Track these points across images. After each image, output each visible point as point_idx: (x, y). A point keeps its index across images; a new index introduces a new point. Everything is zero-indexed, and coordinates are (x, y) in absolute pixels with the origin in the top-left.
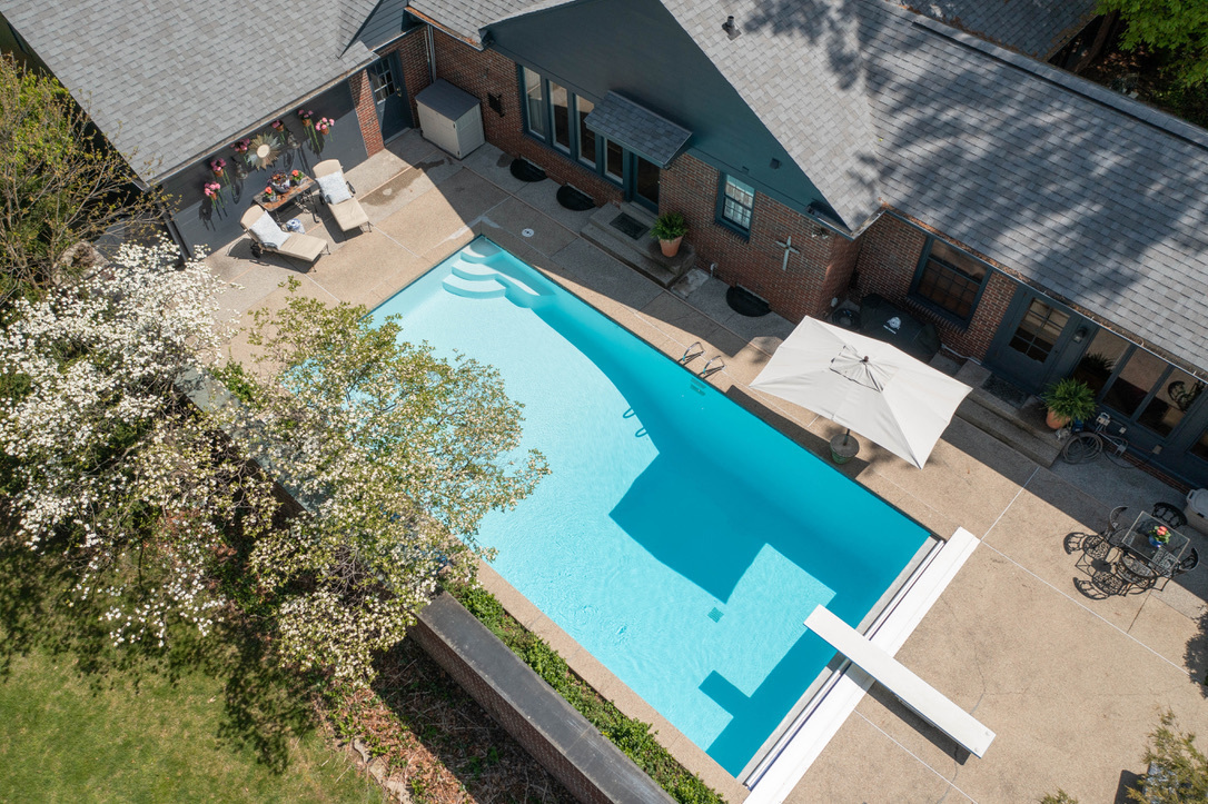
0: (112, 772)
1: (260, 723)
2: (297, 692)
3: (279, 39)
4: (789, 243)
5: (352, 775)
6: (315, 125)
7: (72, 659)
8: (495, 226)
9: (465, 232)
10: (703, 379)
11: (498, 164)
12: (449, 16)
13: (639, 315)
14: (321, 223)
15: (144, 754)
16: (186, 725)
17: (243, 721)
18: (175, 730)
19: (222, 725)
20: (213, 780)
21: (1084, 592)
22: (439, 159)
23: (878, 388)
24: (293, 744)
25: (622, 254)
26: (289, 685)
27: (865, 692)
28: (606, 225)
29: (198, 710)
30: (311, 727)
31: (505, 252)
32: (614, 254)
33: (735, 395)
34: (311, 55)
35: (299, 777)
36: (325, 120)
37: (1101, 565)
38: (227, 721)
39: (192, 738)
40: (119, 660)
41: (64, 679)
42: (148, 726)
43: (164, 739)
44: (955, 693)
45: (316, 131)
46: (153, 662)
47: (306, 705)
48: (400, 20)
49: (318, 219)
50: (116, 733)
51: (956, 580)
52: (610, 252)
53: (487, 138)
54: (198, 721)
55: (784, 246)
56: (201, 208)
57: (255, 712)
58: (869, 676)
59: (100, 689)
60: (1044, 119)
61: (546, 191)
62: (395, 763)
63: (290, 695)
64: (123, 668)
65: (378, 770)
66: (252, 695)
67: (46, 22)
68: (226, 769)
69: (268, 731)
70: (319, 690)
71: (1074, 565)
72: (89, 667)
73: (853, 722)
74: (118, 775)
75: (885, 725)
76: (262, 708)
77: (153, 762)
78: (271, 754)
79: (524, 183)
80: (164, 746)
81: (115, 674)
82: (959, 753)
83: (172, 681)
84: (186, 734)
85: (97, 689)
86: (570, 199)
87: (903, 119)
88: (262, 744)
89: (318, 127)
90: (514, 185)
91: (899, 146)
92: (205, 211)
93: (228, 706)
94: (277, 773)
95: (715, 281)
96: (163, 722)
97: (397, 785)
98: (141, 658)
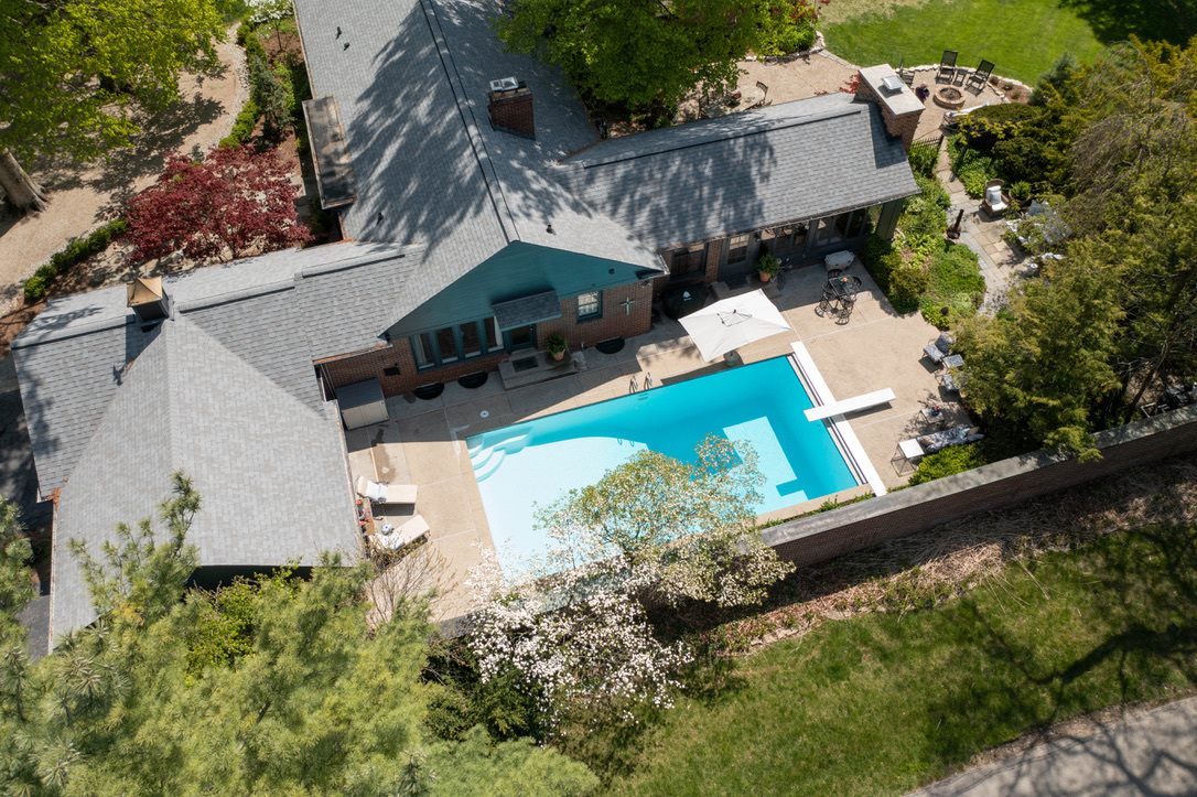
0: (700, 775)
1: (716, 686)
2: (707, 662)
4: (628, 300)
5: (766, 652)
7: (619, 780)
8: (466, 427)
9: (458, 445)
10: (649, 390)
11: (409, 402)
12: (348, 346)
13: (586, 394)
14: (385, 518)
15: (701, 753)
16: (696, 726)
17: (710, 694)
18: (696, 732)
19: (706, 706)
20: (734, 721)
21: (842, 324)
22: (377, 431)
23: (750, 316)
24: (736, 673)
25: (539, 379)
26: (702, 664)
27: (846, 422)
28: (514, 374)
29: (690, 716)
30: (730, 662)
32: (534, 383)
33: (667, 382)
35: (755, 677)
37: (835, 311)
38: (705, 703)
39: (704, 725)
40: (635, 751)
41: (629, 787)
42: (685, 746)
43: (698, 739)
44: (863, 392)
46: (647, 732)
47: (717, 660)
49: (380, 517)
50: (680, 765)
51: (814, 360)
52: (531, 384)
53: (386, 396)
54: (697, 718)
55: (625, 304)
57: (707, 686)
58: (840, 415)
59: (648, 767)
60: (674, 169)
61: (453, 392)
62: (771, 629)
63: (707, 666)
64: (641, 750)
65: (769, 638)
66: (697, 684)
67: (215, 546)
68: (732, 712)
69: (722, 683)
70: (713, 649)
71: (829, 320)
72: (630, 770)
73: (857, 433)
74: (704, 772)
75: (864, 423)
76: (706, 682)
77: (708, 750)
78: (735, 686)
79: (439, 397)
80: (702, 741)
81: (643, 757)
82: (885, 406)
83: (664, 725)
84: (701, 727)
85: (647, 769)
86: (474, 381)
87: (622, 211)
88: (728, 688)
90: (435, 403)
91: (632, 224)
93: (697, 699)
94: (747, 687)
95: (587, 351)
96: (687, 737)
97: (782, 633)
98: (641, 738)
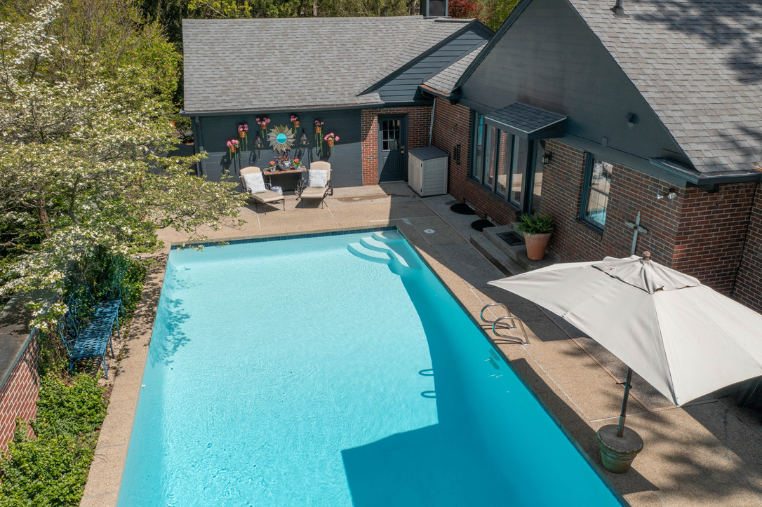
3: (325, 77)
4: (638, 222)
6: (325, 136)
8: (409, 223)
9: (383, 221)
11: (446, 203)
22: (407, 194)
31: (405, 240)
34: (340, 89)
36: (332, 134)
45: (324, 140)
48: (414, 92)
53: (449, 191)
55: (631, 225)
56: (224, 157)
61: (467, 219)
79: (454, 213)
89: (326, 138)
90: (446, 212)
92: (225, 160)
